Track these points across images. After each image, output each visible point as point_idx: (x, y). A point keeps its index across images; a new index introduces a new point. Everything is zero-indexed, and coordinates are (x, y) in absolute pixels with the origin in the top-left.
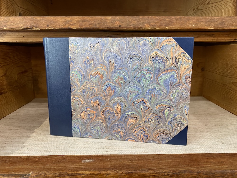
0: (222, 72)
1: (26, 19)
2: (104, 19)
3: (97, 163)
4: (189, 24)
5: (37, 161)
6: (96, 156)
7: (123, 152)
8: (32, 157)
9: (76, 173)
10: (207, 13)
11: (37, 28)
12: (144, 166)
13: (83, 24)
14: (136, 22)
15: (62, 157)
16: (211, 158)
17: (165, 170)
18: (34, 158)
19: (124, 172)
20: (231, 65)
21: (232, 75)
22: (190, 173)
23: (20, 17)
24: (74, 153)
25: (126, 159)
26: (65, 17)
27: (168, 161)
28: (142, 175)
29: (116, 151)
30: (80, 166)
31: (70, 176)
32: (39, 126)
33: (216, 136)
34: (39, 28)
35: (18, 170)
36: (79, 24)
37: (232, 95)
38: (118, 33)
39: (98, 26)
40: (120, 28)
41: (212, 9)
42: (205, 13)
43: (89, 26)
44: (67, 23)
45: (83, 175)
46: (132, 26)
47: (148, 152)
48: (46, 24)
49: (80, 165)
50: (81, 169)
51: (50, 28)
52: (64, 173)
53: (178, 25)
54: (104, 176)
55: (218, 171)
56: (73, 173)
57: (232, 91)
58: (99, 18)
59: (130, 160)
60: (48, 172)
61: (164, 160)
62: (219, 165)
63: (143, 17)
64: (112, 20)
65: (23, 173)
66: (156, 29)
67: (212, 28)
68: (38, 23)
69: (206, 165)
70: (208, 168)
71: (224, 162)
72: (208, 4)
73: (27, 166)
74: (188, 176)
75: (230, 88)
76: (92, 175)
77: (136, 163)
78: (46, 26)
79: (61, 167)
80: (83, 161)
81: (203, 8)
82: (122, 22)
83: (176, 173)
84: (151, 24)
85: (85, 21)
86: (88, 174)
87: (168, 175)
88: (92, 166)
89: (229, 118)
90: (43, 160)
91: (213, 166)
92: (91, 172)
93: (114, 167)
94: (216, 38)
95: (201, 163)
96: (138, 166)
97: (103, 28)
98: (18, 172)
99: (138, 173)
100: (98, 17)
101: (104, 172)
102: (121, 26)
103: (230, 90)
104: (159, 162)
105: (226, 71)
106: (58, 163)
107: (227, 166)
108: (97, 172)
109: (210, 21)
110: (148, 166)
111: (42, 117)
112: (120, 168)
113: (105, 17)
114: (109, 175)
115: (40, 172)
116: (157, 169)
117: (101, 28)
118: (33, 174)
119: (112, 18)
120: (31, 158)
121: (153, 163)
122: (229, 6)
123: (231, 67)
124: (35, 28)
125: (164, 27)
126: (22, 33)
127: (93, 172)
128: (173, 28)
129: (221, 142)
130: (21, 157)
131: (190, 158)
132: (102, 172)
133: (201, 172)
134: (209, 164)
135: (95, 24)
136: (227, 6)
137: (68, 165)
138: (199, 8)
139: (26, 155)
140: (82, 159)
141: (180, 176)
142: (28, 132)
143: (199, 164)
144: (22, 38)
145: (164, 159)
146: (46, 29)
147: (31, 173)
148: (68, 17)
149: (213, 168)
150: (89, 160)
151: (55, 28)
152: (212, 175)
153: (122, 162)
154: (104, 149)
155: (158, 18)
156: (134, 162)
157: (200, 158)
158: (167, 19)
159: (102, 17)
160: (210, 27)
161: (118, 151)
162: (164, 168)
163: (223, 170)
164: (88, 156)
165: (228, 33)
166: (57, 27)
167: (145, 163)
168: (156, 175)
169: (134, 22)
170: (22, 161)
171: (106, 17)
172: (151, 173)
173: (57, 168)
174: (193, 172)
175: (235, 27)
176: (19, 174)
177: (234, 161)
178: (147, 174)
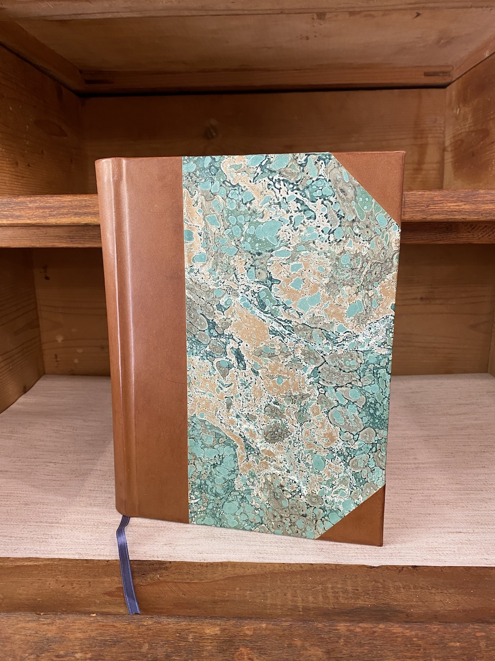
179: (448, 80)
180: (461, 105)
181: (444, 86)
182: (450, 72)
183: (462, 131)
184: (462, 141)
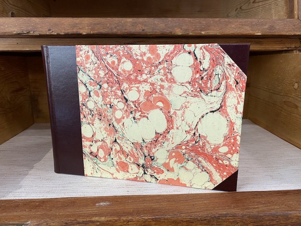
0: (272, 89)
1: (21, 21)
2: (123, 22)
3: (116, 206)
4: (230, 28)
5: (38, 205)
6: (115, 198)
7: (149, 191)
8: (30, 200)
9: (88, 220)
10: (253, 15)
11: (35, 33)
12: (175, 209)
13: (96, 28)
14: (163, 25)
15: (69, 200)
16: (259, 196)
17: (201, 214)
18: (34, 202)
19: (150, 217)
20: (283, 79)
21: (283, 92)
22: (232, 217)
23: (13, 18)
24: (85, 194)
25: (153, 200)
26: (71, 18)
27: (205, 202)
28: (173, 221)
29: (139, 190)
30: (94, 211)
31: (81, 225)
32: (40, 160)
33: (264, 169)
34: (38, 33)
35: (12, 219)
36: (90, 28)
37: (283, 117)
38: (141, 40)
39: (115, 31)
40: (143, 33)
41: (258, 9)
42: (250, 14)
43: (104, 31)
44: (74, 27)
45: (97, 222)
46: (158, 30)
47: (180, 192)
48: (47, 27)
49: (94, 209)
50: (95, 214)
51: (52, 33)
52: (73, 221)
53: (217, 30)
54: (125, 223)
55: (267, 213)
56: (85, 220)
57: (284, 112)
58: (116, 20)
59: (158, 202)
60: (52, 220)
61: (200, 201)
62: (269, 205)
63: (173, 19)
64: (133, 23)
65: (19, 222)
66: (189, 34)
67: (260, 34)
68: (36, 26)
69: (253, 206)
70: (255, 209)
71: (274, 201)
72: (254, 2)
73: (24, 213)
74: (230, 220)
75: (281, 108)
76: (109, 222)
77: (165, 205)
78: (47, 30)
79: (68, 213)
80: (97, 204)
81: (248, 8)
82: (145, 26)
83: (215, 217)
84: (183, 27)
85: (98, 24)
86: (104, 222)
87: (206, 219)
88: (109, 211)
89: (281, 146)
90: (45, 204)
91: (262, 207)
92: (107, 219)
93: (137, 211)
94: (264, 45)
95: (246, 204)
96: (168, 209)
97: (122, 33)
98: (13, 220)
99: (167, 219)
100: (114, 18)
101: (124, 219)
102: (145, 31)
103: (282, 110)
104: (194, 203)
105: (276, 87)
106: (65, 208)
107: (278, 207)
108: (116, 218)
109: (257, 25)
110: (180, 210)
111: (44, 148)
112: (145, 212)
113: (124, 19)
114: (131, 222)
115: (41, 220)
116: (192, 212)
117: (119, 33)
118: (32, 223)
119: (133, 20)
120: (29, 202)
121: (187, 205)
122: (281, 6)
123: (283, 82)
124: (32, 32)
125: (199, 32)
126: (15, 39)
127: (110, 219)
128: (210, 33)
129: (271, 176)
130: (16, 201)
131: (232, 197)
132: (122, 218)
133: (246, 215)
134: (256, 204)
135: (112, 28)
136: (277, 5)
137: (79, 211)
138: (243, 8)
139: (23, 198)
140: (97, 202)
141: (220, 220)
142: (25, 168)
143: (243, 205)
144: (15, 46)
145: (200, 199)
146: (48, 33)
147: (29, 222)
148: (76, 18)
149: (260, 209)
150: (105, 203)
151: (59, 33)
152: (259, 218)
153: (148, 204)
154: (124, 189)
155: (192, 20)
156: (162, 205)
157: (245, 197)
158: (203, 22)
159: (120, 19)
160: (257, 32)
161: (143, 191)
162: (201, 211)
163: (273, 212)
164: (104, 197)
165: (280, 40)
166: (61, 32)
167: (176, 205)
168: (191, 220)
169: (161, 25)
170: (18, 206)
171: (126, 18)
172: (184, 218)
173: (64, 214)
174: (237, 215)
175: (287, 32)
176: (15, 223)
177: (287, 201)
178: (178, 219)
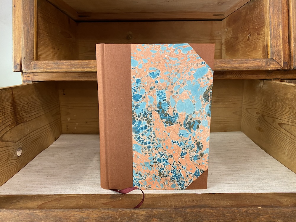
179: (222, 18)
180: (228, 27)
181: (221, 20)
182: (223, 14)
183: (229, 37)
184: (229, 41)
